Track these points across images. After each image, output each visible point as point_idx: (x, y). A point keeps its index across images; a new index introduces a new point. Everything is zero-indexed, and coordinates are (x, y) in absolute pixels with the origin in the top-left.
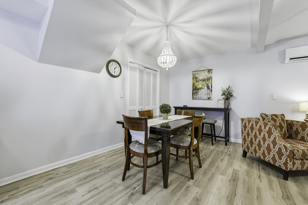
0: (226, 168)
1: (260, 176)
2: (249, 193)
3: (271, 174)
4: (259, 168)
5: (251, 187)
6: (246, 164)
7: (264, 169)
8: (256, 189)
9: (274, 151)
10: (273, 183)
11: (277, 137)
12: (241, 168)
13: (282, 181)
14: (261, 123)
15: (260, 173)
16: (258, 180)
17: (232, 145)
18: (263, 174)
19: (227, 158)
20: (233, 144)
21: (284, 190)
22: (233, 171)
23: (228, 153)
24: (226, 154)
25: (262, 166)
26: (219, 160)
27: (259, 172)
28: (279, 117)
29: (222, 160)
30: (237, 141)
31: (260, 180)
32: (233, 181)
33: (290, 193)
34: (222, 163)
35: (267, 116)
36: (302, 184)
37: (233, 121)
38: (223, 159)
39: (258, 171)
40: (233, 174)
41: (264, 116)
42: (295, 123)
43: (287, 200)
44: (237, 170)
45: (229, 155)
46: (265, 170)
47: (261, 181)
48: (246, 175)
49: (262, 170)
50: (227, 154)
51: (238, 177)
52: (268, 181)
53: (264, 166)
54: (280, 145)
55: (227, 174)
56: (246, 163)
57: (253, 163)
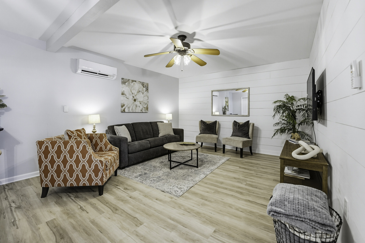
0: (35, 231)
1: (81, 208)
2: (90, 234)
3: (87, 198)
4: (72, 199)
5: (86, 226)
6: (54, 205)
7: (77, 197)
8: (92, 224)
9: (90, 171)
10: (97, 205)
11: (92, 155)
12: (54, 214)
13: (100, 197)
14: (72, 143)
15: (78, 204)
16: (84, 214)
17: (6, 190)
18: (82, 204)
19: (18, 215)
20: (6, 187)
21: (107, 205)
22: (48, 225)
23: (13, 205)
24: (11, 210)
25: (73, 196)
26: (7, 229)
27: (76, 205)
28: (75, 132)
29: (14, 223)
30: (13, 179)
31: (85, 212)
32: (61, 238)
33: (113, 204)
34: (17, 228)
35: (72, 132)
36: (111, 190)
37: (4, 148)
38: (15, 221)
39: (74, 203)
40: (51, 230)
41: (70, 134)
42: (94, 136)
43: (117, 212)
44: (52, 221)
45: (19, 207)
46: (79, 198)
47: (87, 212)
48: (68, 218)
49: (76, 199)
50: (13, 209)
51: (61, 228)
52: (92, 207)
53: (75, 194)
54: (96, 161)
55: (44, 237)
56: (54, 202)
57: (60, 198)
